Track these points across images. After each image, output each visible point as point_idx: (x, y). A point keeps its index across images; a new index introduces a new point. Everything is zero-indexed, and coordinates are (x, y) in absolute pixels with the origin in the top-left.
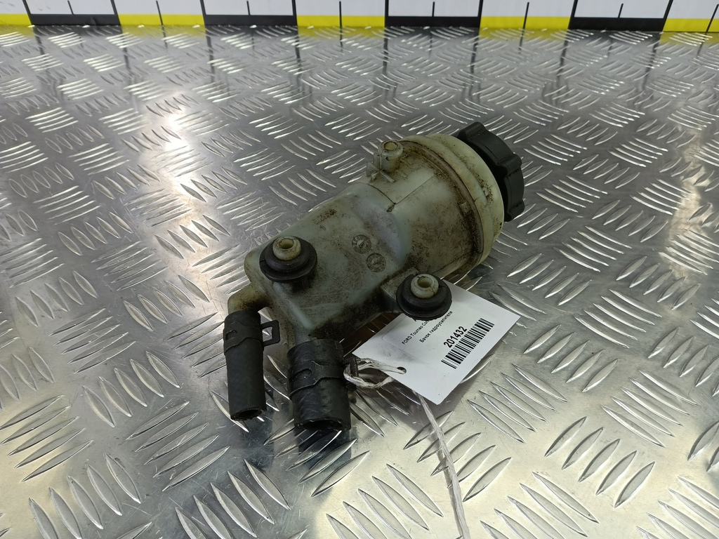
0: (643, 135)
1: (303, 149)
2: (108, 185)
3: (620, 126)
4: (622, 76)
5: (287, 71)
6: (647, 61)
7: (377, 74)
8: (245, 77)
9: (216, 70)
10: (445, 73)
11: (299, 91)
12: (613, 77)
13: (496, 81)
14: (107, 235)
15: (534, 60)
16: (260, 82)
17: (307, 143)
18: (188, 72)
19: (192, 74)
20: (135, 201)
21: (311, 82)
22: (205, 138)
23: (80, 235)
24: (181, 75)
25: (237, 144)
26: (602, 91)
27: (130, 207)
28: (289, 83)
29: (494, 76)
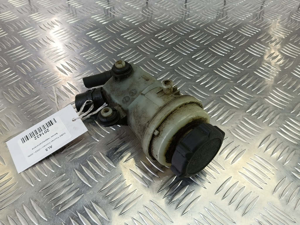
0: (259, 41)
1: (111, 48)
2: (23, 67)
3: (250, 36)
4: (251, 10)
5: (102, 6)
6: (261, 3)
7: (144, 8)
8: (83, 10)
9: (70, 6)
10: (174, 8)
11: (108, 17)
12: (248, 11)
13: (197, 12)
14: (24, 93)
15: (213, 2)
16: (90, 13)
17: (113, 45)
18: (57, 7)
19: (59, 8)
20: (36, 75)
21: (114, 13)
22: (66, 42)
23: (12, 93)
24: (54, 9)
25: (81, 45)
26: (243, 18)
27: (34, 78)
28: (104, 13)
29: (196, 10)
